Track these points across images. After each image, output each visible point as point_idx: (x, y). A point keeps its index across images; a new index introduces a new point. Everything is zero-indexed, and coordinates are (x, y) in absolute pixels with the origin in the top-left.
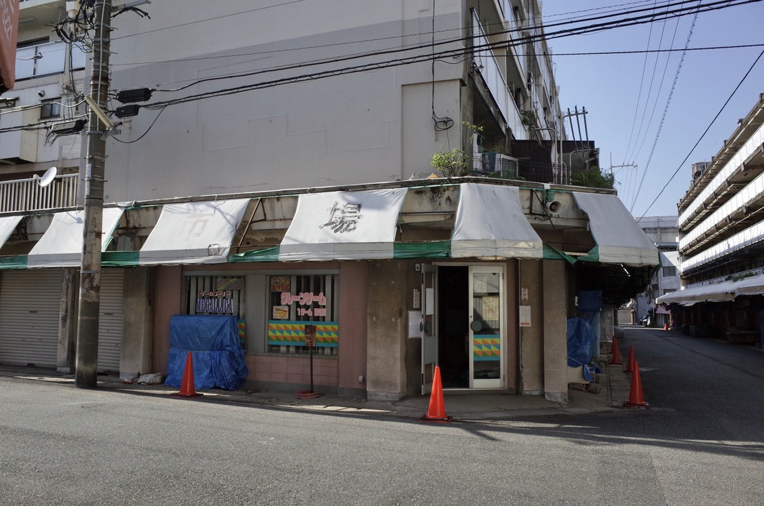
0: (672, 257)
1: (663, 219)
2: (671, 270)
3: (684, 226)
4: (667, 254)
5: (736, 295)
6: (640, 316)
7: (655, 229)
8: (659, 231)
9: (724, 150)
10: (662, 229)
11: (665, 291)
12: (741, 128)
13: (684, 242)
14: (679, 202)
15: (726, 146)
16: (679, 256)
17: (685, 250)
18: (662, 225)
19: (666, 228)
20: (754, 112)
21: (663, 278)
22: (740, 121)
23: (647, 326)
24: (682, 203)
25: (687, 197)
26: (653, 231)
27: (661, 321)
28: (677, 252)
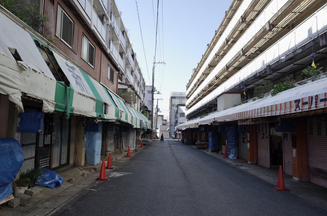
0: (183, 109)
1: (183, 93)
2: (183, 114)
3: (188, 95)
4: (182, 107)
5: (199, 124)
6: (171, 134)
7: (179, 97)
8: (181, 98)
9: (202, 60)
10: (182, 97)
11: (180, 123)
12: (208, 48)
13: (187, 102)
14: (187, 85)
15: (203, 57)
16: (186, 108)
17: (188, 106)
18: (182, 96)
19: (183, 97)
20: (213, 40)
21: (180, 118)
22: (208, 45)
23: (173, 139)
24: (188, 85)
25: (189, 82)
26: (179, 98)
27: (178, 136)
28: (185, 107)
